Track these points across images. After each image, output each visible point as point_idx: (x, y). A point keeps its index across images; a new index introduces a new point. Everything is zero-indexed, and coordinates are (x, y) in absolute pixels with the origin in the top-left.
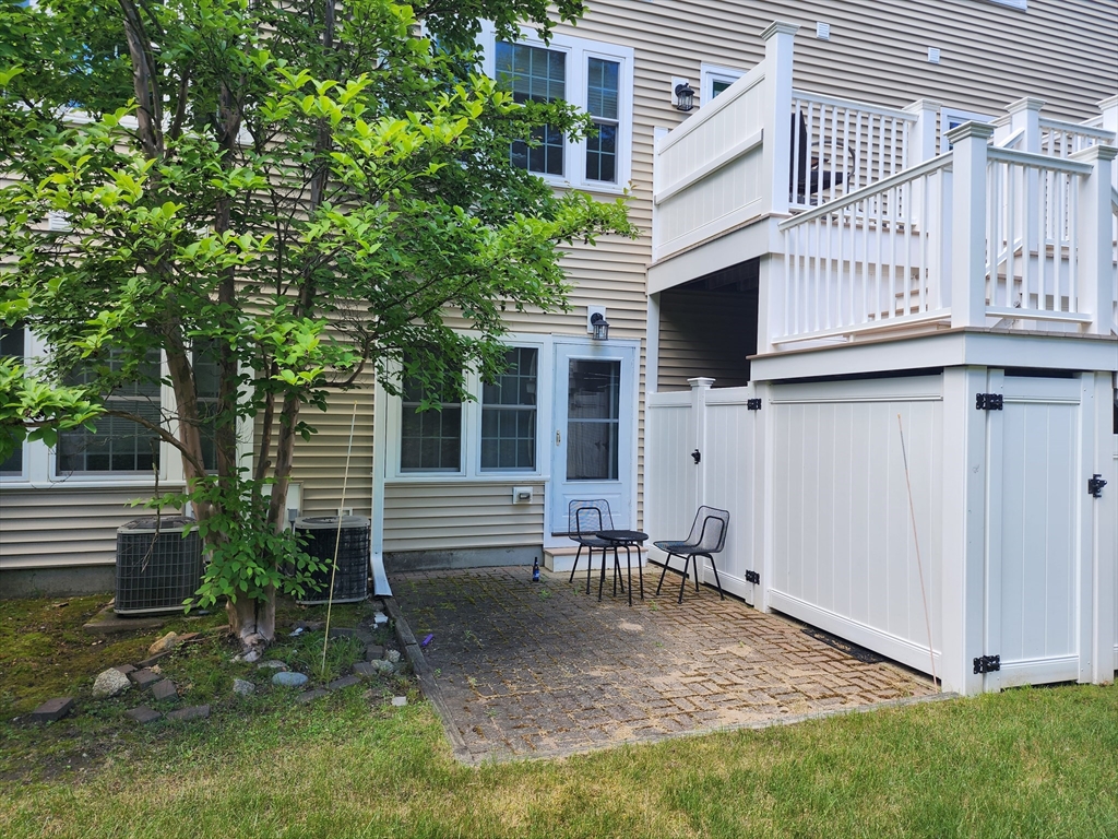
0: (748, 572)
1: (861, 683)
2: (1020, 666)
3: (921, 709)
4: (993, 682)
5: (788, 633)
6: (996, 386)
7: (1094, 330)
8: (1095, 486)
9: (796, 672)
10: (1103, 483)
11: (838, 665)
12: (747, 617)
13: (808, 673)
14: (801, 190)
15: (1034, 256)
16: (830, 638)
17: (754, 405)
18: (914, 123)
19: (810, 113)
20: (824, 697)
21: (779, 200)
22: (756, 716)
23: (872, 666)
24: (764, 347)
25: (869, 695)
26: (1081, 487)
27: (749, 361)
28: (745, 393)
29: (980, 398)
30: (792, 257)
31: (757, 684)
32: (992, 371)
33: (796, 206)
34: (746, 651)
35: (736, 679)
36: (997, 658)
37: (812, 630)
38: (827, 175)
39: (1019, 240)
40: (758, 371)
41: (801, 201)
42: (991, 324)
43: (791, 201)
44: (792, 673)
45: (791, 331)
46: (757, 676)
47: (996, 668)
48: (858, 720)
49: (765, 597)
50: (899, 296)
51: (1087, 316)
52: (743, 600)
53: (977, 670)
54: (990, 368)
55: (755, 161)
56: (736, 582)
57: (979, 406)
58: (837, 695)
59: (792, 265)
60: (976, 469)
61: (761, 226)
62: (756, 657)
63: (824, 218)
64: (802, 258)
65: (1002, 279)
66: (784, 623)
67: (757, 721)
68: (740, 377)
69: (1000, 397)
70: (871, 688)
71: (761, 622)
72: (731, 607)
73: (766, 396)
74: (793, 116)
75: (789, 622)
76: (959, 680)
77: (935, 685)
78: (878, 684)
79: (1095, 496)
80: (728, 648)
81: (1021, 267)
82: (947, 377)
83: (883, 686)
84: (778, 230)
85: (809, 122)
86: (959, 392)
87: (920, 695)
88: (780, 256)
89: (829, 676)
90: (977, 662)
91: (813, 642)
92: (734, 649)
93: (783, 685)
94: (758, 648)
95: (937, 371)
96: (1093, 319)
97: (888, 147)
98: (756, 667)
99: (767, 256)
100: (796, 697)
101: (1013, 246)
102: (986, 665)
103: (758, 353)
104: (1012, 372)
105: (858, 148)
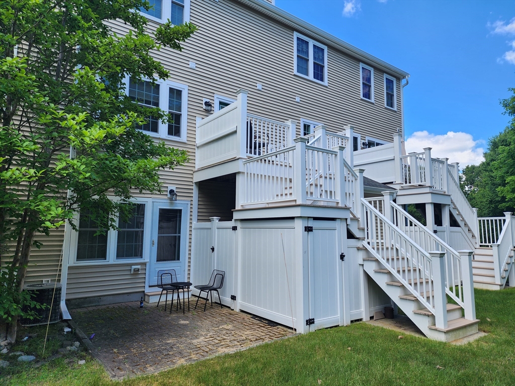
0: (232, 296)
1: (270, 334)
2: (322, 322)
3: (288, 340)
4: (313, 328)
5: (246, 319)
6: (311, 223)
7: (340, 205)
8: (342, 257)
9: (248, 332)
10: (344, 256)
11: (263, 328)
12: (231, 314)
13: (252, 332)
14: (251, 147)
15: (326, 178)
16: (261, 319)
17: (235, 228)
18: (289, 128)
19: (253, 122)
20: (257, 340)
21: (243, 153)
22: (232, 349)
23: (274, 327)
24: (238, 207)
25: (272, 337)
26: (338, 257)
27: (233, 211)
28: (231, 224)
29: (306, 227)
30: (247, 173)
31: (233, 338)
32: (309, 219)
33: (249, 154)
34: (230, 327)
35: (225, 337)
36: (313, 319)
37: (255, 316)
38: (260, 144)
39: (321, 172)
40: (236, 216)
41: (251, 152)
42: (309, 203)
43: (247, 152)
44: (246, 333)
45: (247, 201)
46: (233, 336)
47: (313, 323)
48: (267, 345)
49: (238, 306)
51: (338, 200)
52: (229, 308)
53: (307, 324)
54: (308, 217)
55: (234, 137)
56: (227, 300)
57: (306, 230)
58: (261, 339)
59: (247, 176)
60: (305, 252)
61: (236, 161)
62: (233, 328)
63: (261, 160)
64: (251, 174)
66: (245, 315)
67: (231, 351)
68: (230, 218)
69: (312, 227)
70: (273, 335)
71: (236, 315)
72: (225, 310)
73: (239, 225)
74: (247, 122)
75: (247, 315)
76: (301, 328)
77: (294, 331)
78: (276, 333)
79: (343, 260)
80: (223, 327)
81: (322, 182)
82: (296, 220)
83: (277, 334)
84: (242, 163)
85: (253, 126)
86: (299, 225)
87: (289, 335)
88: (244, 173)
89: (259, 333)
90: (307, 321)
91: (255, 321)
92: (225, 326)
93: (242, 338)
94: (234, 325)
95: (293, 218)
96: (339, 201)
97: (280, 136)
98: (233, 332)
99: (239, 173)
100: (246, 341)
101: (319, 174)
102: (310, 322)
103: (236, 209)
104: (315, 219)
105: (270, 136)
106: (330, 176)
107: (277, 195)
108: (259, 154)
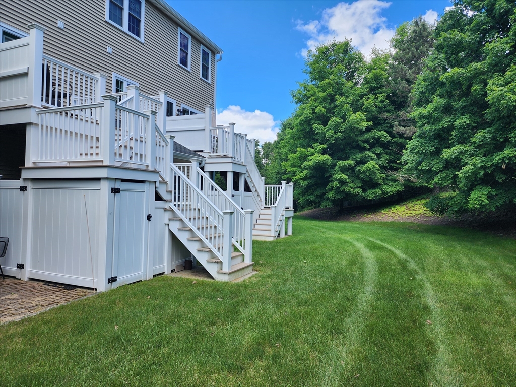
0: (18, 264)
1: (66, 297)
2: (124, 279)
3: (87, 299)
4: (115, 285)
5: (37, 286)
6: (118, 185)
7: (150, 169)
8: (149, 217)
9: (39, 299)
10: (151, 216)
11: (58, 293)
12: (16, 284)
13: (44, 298)
14: (48, 95)
15: (136, 140)
16: (56, 284)
17: (23, 189)
18: (97, 81)
19: (51, 65)
20: (50, 304)
21: (36, 100)
22: (18, 317)
23: (72, 290)
24: (28, 163)
25: (69, 300)
26: (145, 218)
27: (21, 169)
28: (19, 183)
29: (112, 189)
30: (42, 126)
31: (19, 306)
32: (117, 180)
33: (44, 103)
34: (15, 296)
35: (8, 307)
36: (116, 277)
37: (48, 283)
38: (60, 94)
39: (132, 134)
40: (25, 174)
41: (47, 101)
42: (118, 164)
43: (42, 101)
44: (36, 300)
45: (42, 157)
46: (20, 304)
47: (116, 280)
48: (62, 307)
49: (28, 272)
50: (92, 147)
51: (147, 164)
52: (15, 277)
53: (109, 282)
54: (116, 179)
55: (24, 79)
56: (11, 269)
57: (112, 192)
58: (55, 303)
59: (42, 129)
60: (111, 214)
61: (27, 110)
62: (19, 298)
63: (61, 112)
64: (47, 127)
65: (126, 147)
66: (35, 283)
67: (17, 318)
68: (17, 177)
69: (119, 189)
70: (70, 297)
71: (24, 284)
73: (29, 185)
74: (43, 65)
75: (38, 282)
76: (102, 286)
77: (94, 291)
78: (73, 295)
79: (149, 221)
80: (6, 297)
81: (132, 144)
82: (102, 182)
83: (74, 296)
84: (35, 113)
85: (51, 70)
86: (105, 187)
87: (89, 295)
88: (37, 125)
89: (53, 297)
90: (109, 280)
91: (48, 287)
92: (9, 297)
93: (32, 305)
94: (21, 294)
95: (99, 179)
96: (149, 165)
97: (86, 88)
98: (19, 301)
99: (30, 124)
100: (37, 307)
101: (130, 136)
102: (112, 280)
103: (26, 166)
104: (123, 181)
105: (73, 85)
106: (141, 139)
107: (81, 154)
108: (59, 105)
